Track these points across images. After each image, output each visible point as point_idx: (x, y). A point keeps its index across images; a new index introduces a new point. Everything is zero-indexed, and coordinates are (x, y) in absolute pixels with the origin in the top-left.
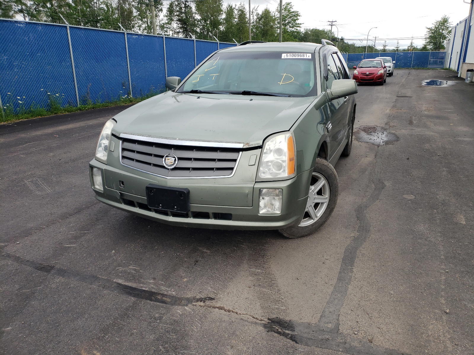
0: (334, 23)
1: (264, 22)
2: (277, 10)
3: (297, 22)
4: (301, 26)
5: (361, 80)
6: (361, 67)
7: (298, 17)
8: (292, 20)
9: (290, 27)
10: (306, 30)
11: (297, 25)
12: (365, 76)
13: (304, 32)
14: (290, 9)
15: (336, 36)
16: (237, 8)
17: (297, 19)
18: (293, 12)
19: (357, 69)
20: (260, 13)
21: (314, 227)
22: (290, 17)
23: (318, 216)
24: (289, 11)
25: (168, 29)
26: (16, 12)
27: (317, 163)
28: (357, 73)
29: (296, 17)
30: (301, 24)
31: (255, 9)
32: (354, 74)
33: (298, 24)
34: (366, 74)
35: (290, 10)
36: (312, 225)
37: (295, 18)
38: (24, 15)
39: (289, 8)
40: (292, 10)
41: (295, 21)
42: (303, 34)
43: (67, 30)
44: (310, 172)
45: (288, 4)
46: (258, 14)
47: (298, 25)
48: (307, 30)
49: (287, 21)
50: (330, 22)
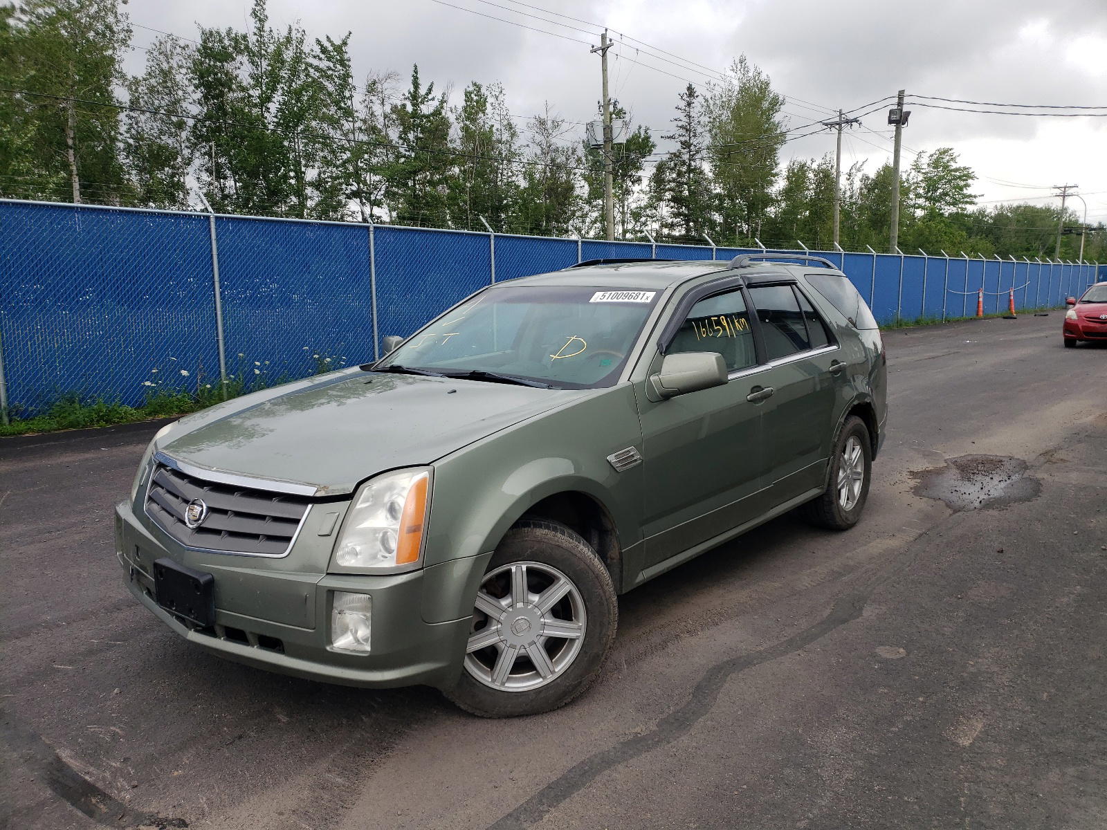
0: (1069, 191)
1: (879, 196)
2: (914, 167)
3: (966, 191)
4: (975, 200)
5: (1087, 333)
6: (1089, 302)
7: (970, 181)
8: (955, 188)
9: (948, 204)
10: (999, 207)
11: (965, 200)
12: (1097, 325)
13: (993, 215)
14: (949, 164)
15: (1081, 221)
16: (815, 166)
17: (967, 186)
18: (956, 170)
19: (1078, 306)
20: (872, 175)
21: (542, 695)
22: (949, 181)
23: (556, 670)
24: (946, 167)
25: (649, 219)
26: (349, 197)
27: (539, 542)
28: (1075, 317)
29: (964, 180)
30: (975, 197)
31: (858, 166)
32: (1066, 319)
33: (970, 196)
34: (1099, 318)
35: (948, 166)
36: (538, 691)
37: (962, 183)
38: (361, 202)
39: (945, 160)
40: (954, 166)
41: (961, 189)
42: (991, 218)
43: (369, 234)
44: (475, 561)
45: (945, 152)
46: (868, 178)
47: (970, 199)
48: (1002, 208)
49: (941, 191)
50: (1059, 188)
